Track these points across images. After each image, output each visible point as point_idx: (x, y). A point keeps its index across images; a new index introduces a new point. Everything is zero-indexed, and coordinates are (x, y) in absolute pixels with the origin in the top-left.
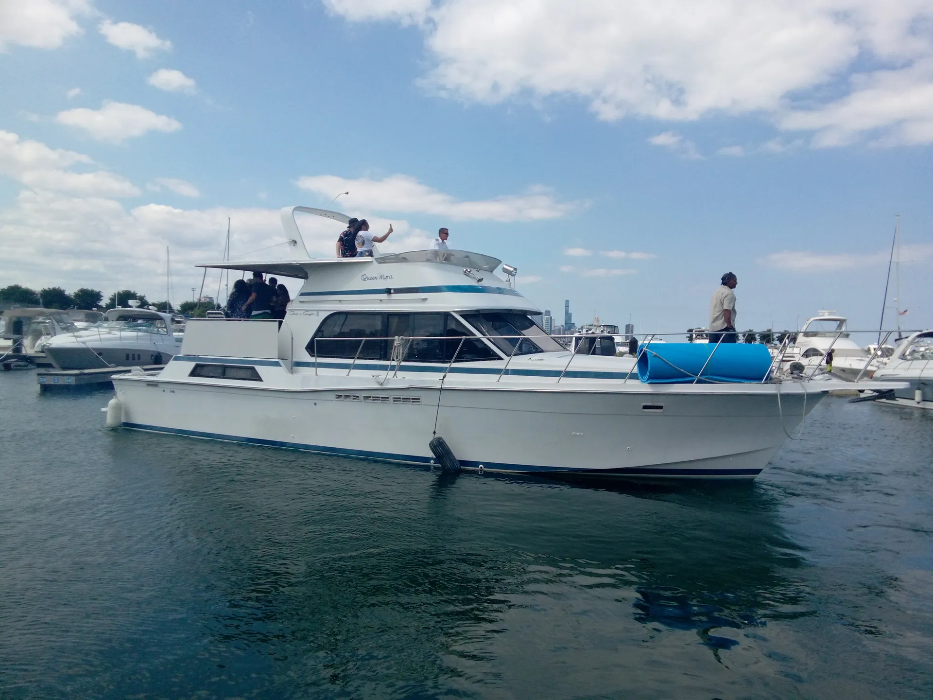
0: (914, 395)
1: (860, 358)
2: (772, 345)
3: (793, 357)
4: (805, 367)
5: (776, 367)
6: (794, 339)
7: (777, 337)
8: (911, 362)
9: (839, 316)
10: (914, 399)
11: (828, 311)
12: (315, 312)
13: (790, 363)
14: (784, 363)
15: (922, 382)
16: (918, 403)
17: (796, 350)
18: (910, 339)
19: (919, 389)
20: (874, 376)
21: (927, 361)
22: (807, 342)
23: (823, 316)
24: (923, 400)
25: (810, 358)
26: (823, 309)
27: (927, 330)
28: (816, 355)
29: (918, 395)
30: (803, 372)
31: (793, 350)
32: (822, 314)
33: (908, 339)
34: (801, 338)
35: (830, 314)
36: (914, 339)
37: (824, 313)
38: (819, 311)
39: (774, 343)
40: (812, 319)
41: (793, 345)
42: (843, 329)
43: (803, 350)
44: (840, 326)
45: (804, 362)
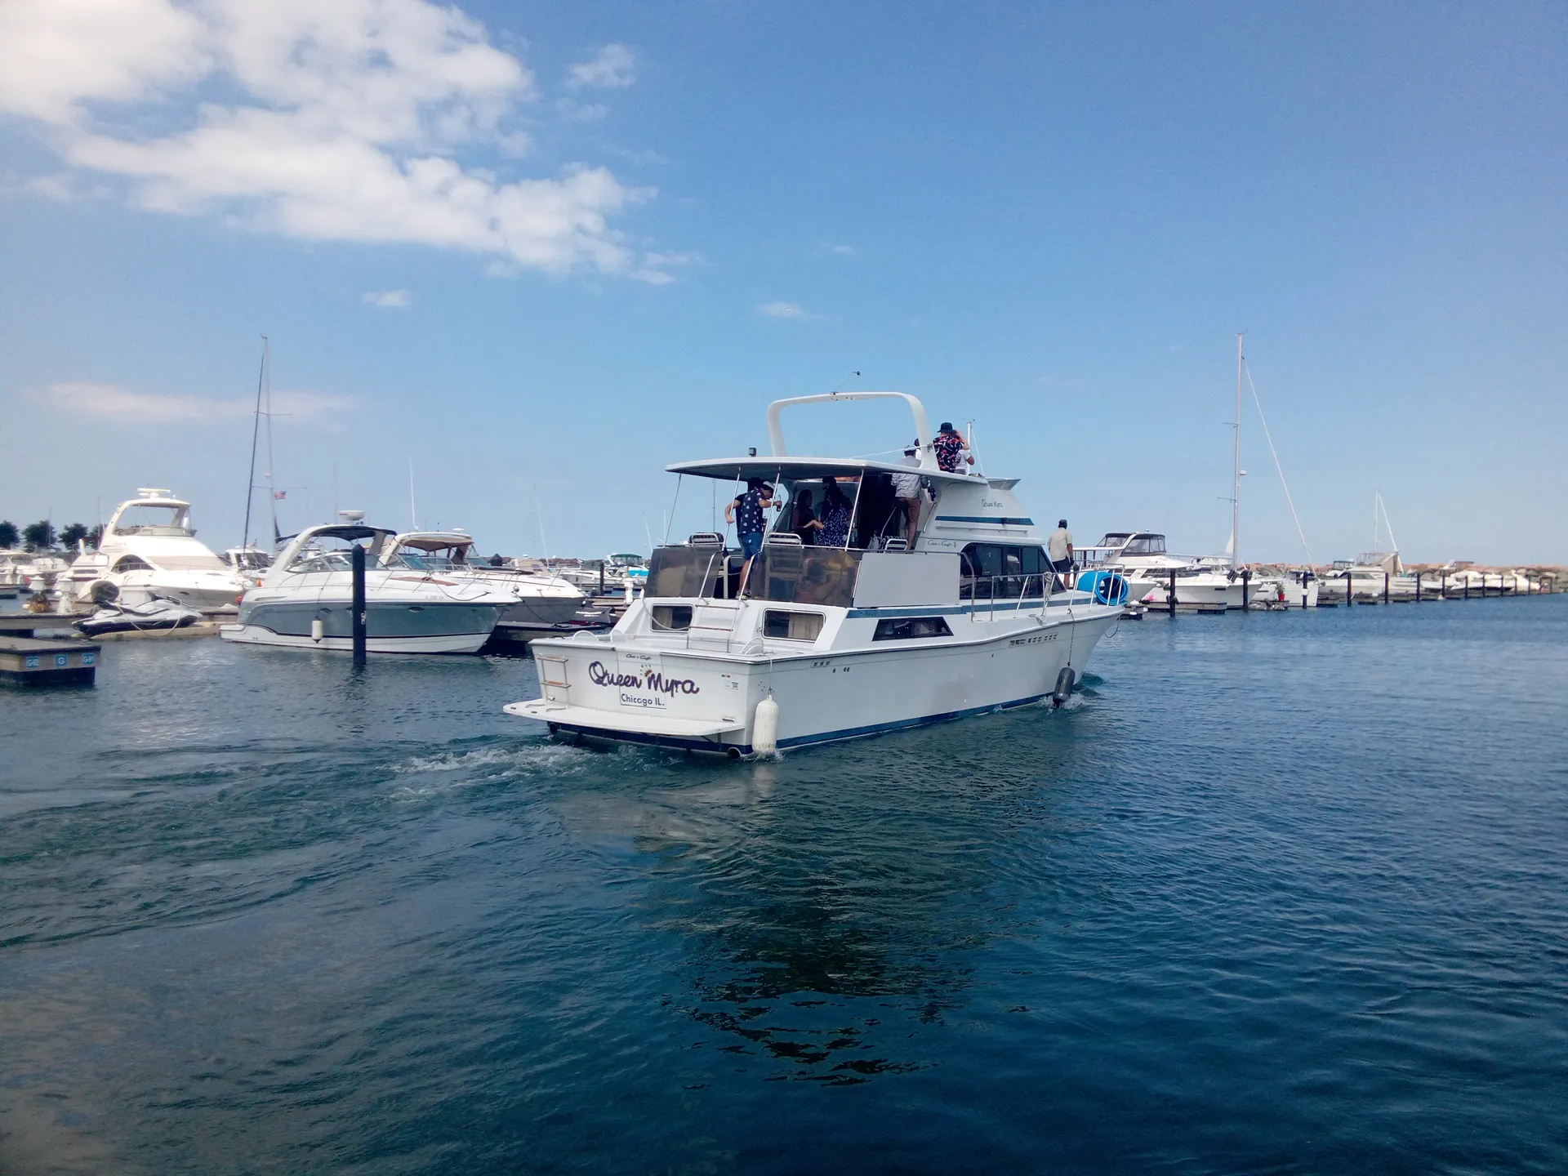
0: (310, 629)
1: (212, 572)
2: (53, 551)
3: (95, 572)
4: (121, 590)
5: (63, 593)
6: (94, 540)
7: (61, 537)
8: (304, 575)
9: (177, 498)
10: (310, 636)
11: (157, 490)
12: (952, 542)
13: (91, 583)
14: (77, 583)
15: (323, 607)
16: (317, 641)
17: (100, 560)
18: (300, 538)
19: (318, 618)
20: (244, 600)
21: (329, 573)
22: (120, 544)
23: (147, 497)
24: (324, 637)
25: (125, 574)
26: (148, 486)
27: (326, 524)
28: (137, 567)
29: (317, 628)
30: (117, 599)
31: (93, 559)
32: (146, 494)
33: (298, 538)
34: (108, 539)
35: (162, 495)
36: (307, 538)
37: (150, 493)
38: (140, 489)
39: (54, 546)
40: (127, 504)
41: (93, 550)
42: (186, 521)
43: (115, 558)
44: (180, 516)
45: (117, 579)
